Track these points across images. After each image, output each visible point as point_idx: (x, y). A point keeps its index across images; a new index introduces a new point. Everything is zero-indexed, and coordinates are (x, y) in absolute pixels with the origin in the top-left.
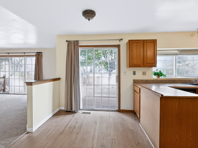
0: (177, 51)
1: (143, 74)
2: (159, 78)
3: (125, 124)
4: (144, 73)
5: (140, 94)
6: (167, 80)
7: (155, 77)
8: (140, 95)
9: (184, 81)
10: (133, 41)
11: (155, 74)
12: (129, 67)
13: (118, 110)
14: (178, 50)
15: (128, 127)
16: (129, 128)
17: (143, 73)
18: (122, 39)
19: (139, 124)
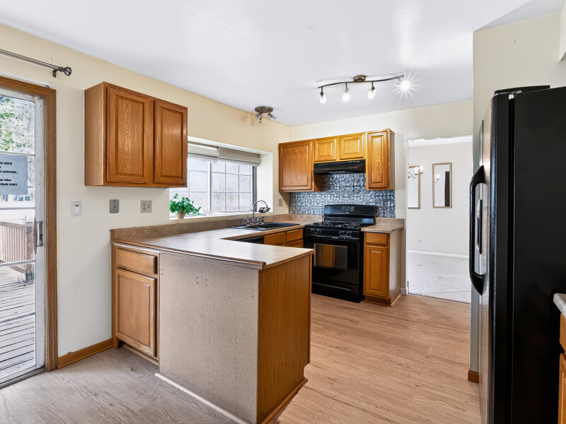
0: (215, 149)
1: (144, 209)
2: (182, 218)
3: (110, 405)
4: (146, 207)
5: (155, 276)
6: (202, 223)
7: (174, 217)
8: (156, 280)
9: (232, 221)
10: (123, 94)
11: (174, 207)
12: (104, 185)
13: (43, 367)
14: (218, 147)
15: (128, 409)
16: (132, 411)
17: (144, 204)
18: (67, 71)
19: (157, 375)
